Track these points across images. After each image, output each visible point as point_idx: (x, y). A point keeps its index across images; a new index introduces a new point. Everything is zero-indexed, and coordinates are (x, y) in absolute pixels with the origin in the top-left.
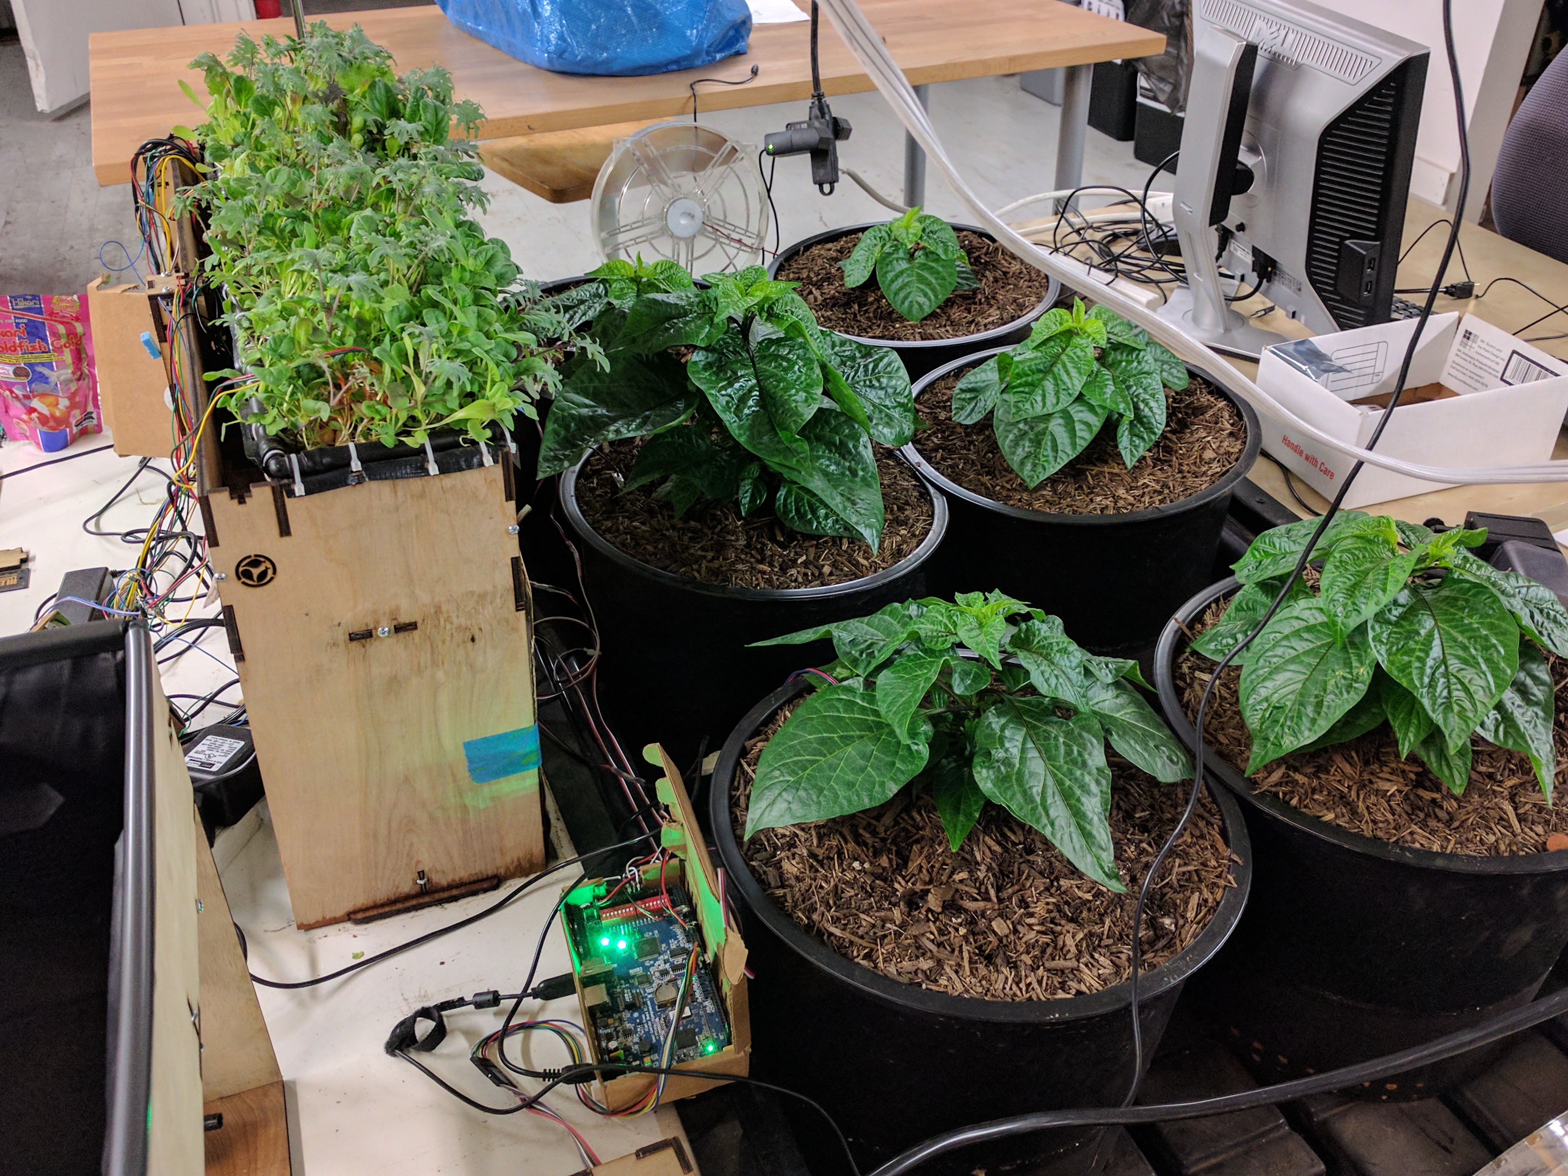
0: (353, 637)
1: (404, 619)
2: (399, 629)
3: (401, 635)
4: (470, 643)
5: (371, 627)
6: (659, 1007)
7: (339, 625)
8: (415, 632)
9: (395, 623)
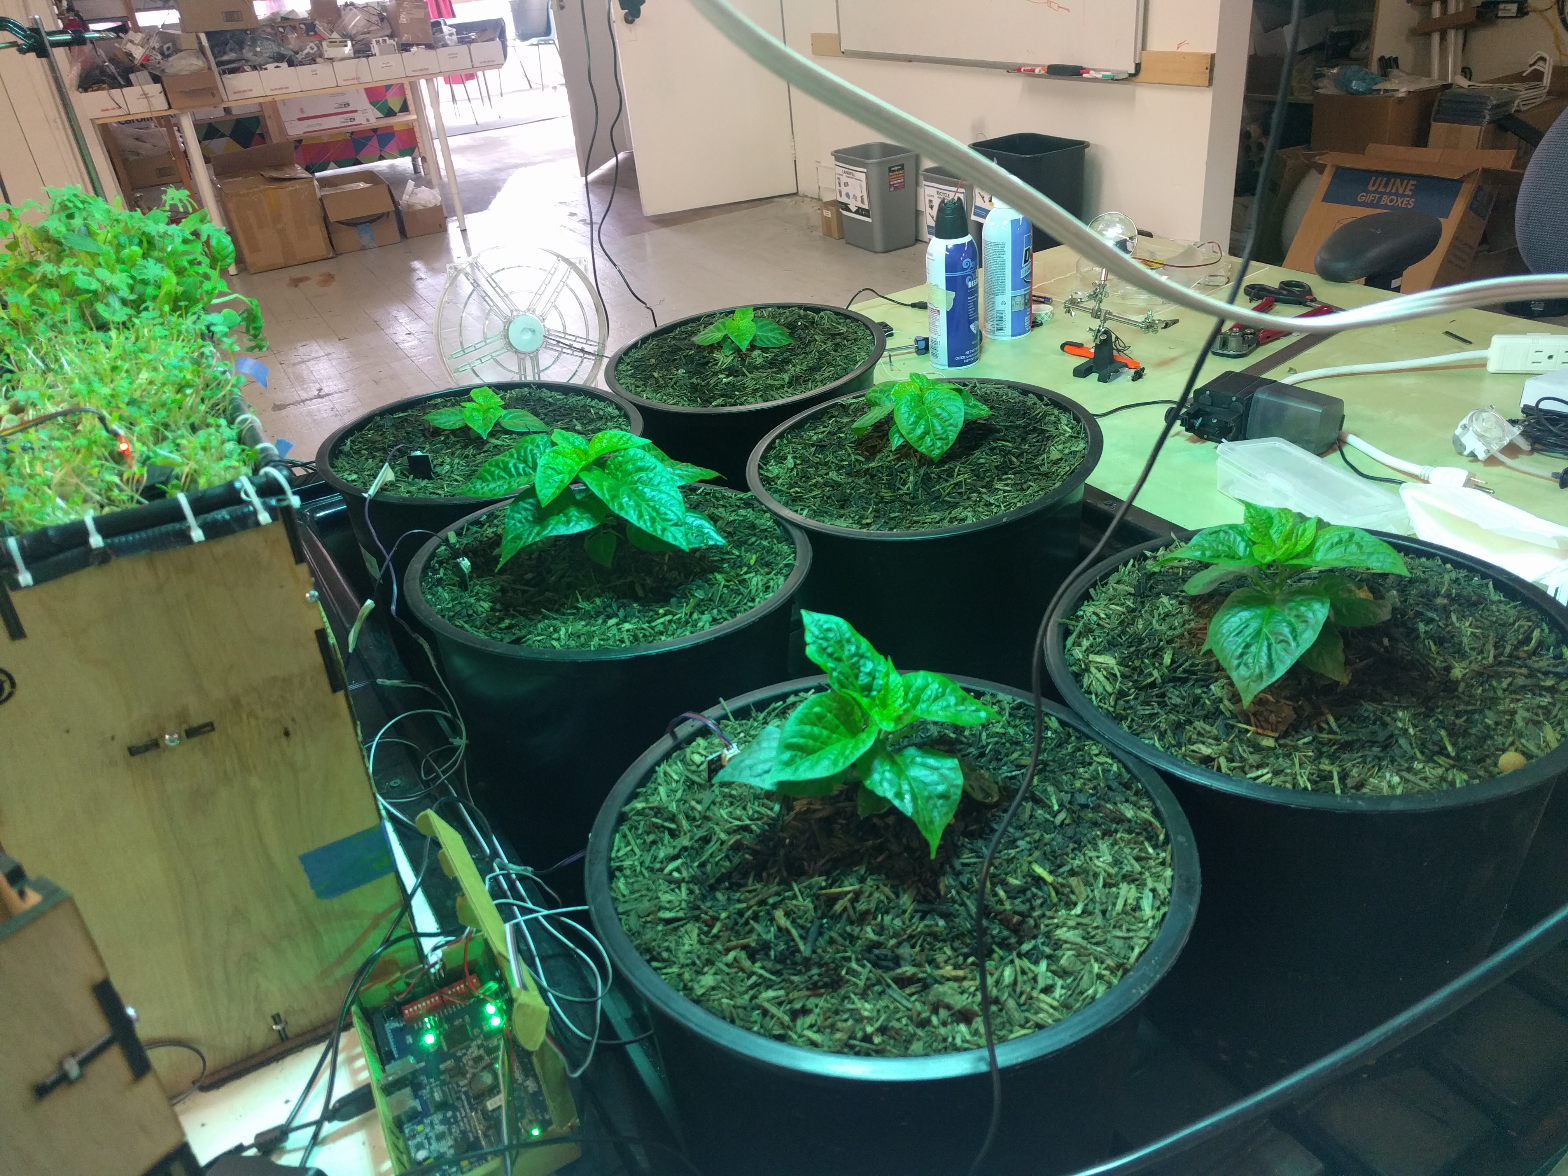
0: (133, 751)
1: (197, 720)
2: (191, 733)
3: (195, 740)
4: (284, 740)
5: (155, 735)
6: (475, 1099)
7: (113, 738)
8: (212, 734)
9: (185, 727)
